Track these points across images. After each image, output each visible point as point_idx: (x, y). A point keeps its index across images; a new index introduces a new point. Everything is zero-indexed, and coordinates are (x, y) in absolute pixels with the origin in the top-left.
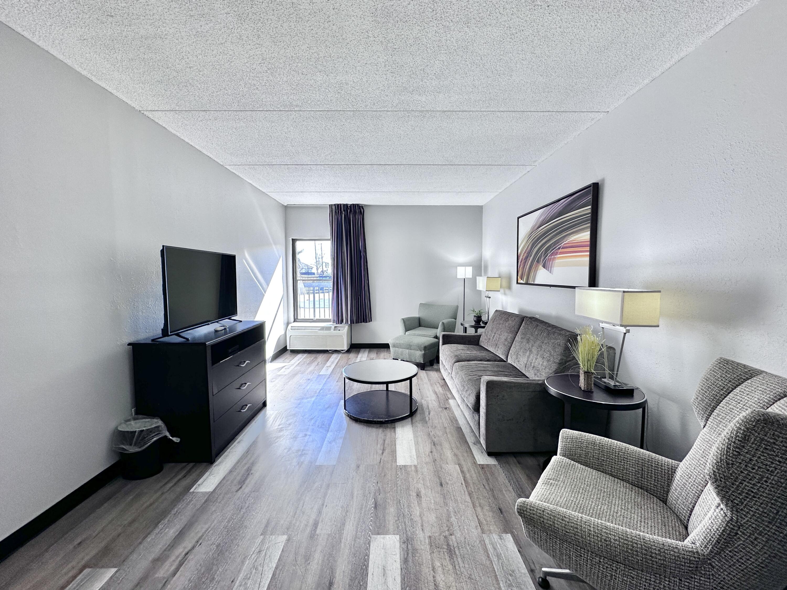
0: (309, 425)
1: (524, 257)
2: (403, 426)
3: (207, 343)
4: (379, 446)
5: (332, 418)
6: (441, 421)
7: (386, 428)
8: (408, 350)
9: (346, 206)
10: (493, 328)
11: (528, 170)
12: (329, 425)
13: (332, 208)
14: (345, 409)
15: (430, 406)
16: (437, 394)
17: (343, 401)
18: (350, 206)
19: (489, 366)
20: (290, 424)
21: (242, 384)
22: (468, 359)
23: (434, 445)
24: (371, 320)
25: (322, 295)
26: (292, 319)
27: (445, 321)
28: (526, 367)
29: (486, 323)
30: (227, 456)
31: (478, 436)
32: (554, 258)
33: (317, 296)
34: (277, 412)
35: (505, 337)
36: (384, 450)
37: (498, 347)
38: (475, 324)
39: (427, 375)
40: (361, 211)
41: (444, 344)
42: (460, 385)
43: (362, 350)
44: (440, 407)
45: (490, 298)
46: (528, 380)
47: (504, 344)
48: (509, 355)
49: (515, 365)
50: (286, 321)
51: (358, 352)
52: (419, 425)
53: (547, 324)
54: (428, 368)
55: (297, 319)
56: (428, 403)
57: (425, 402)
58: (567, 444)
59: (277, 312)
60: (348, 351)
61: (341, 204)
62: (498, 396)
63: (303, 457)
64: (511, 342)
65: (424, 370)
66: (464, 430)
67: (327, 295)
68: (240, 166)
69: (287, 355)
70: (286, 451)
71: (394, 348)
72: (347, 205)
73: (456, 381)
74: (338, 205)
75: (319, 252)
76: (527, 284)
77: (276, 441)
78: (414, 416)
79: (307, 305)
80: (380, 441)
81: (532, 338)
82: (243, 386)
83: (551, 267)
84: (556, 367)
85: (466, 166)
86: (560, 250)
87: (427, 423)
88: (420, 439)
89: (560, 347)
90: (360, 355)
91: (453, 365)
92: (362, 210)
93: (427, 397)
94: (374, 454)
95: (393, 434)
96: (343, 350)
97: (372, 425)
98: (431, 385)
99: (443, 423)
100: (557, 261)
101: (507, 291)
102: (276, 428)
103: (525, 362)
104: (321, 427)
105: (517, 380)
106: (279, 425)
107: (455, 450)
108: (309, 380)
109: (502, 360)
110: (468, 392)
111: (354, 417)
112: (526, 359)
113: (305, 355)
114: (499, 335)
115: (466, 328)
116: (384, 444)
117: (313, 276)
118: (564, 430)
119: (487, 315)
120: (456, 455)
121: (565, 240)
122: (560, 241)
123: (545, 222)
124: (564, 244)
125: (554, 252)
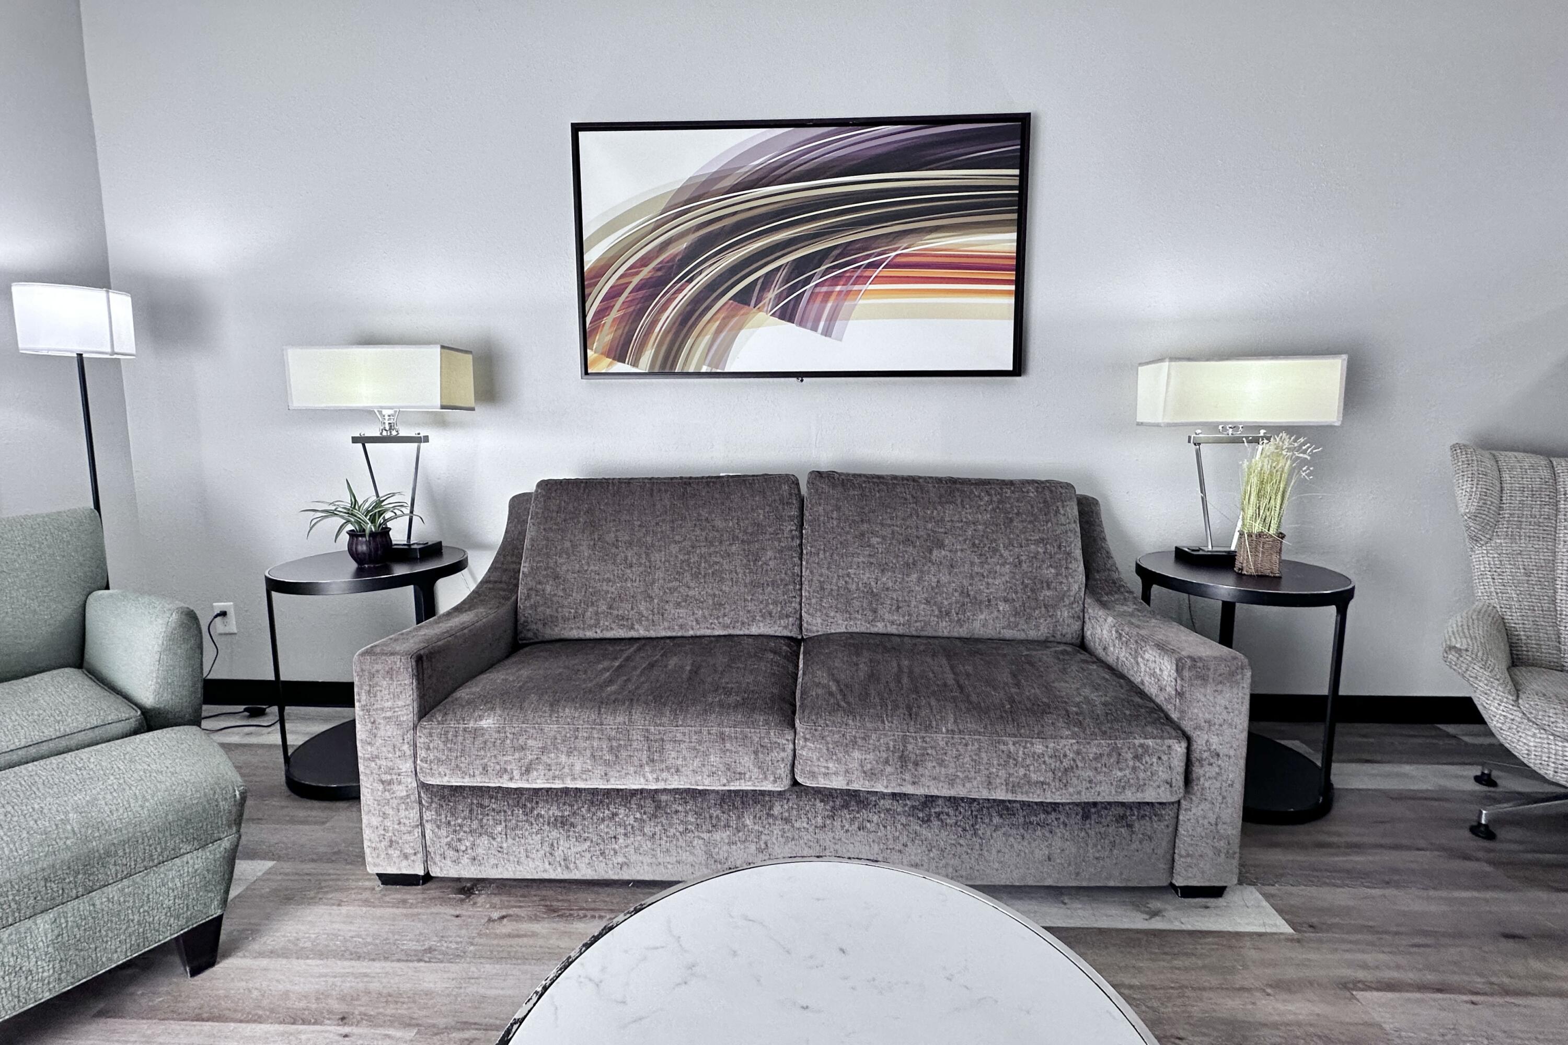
1: (634, 280)
32: (848, 293)
76: (663, 374)
83: (832, 320)
86: (881, 272)
100: (862, 302)
121: (905, 245)
122: (873, 246)
123: (784, 177)
124: (897, 255)
125: (848, 275)
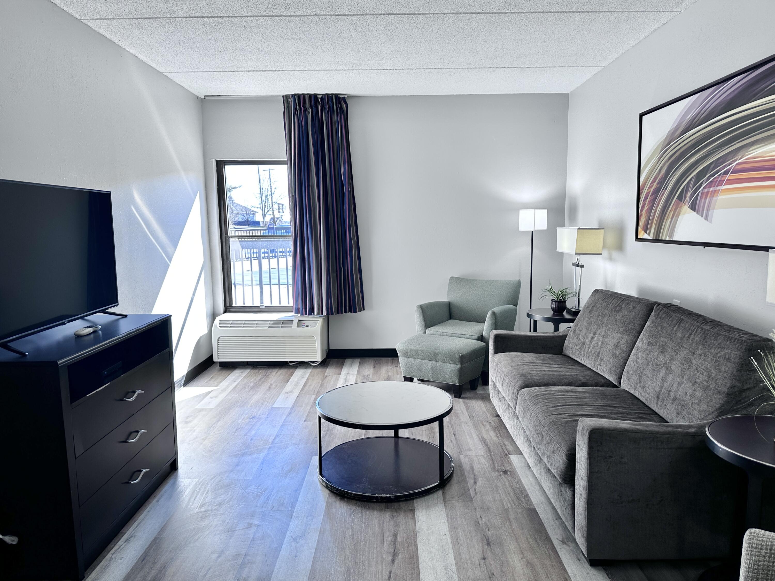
0: (256, 506)
1: (652, 190)
2: (428, 508)
3: (59, 363)
4: (386, 546)
5: (297, 491)
6: (497, 497)
7: (397, 510)
8: (430, 362)
9: (313, 97)
10: (590, 323)
11: (664, 20)
12: (293, 506)
13: (288, 103)
14: (321, 474)
15: (476, 467)
16: (487, 445)
17: (317, 458)
18: (322, 99)
19: (587, 395)
20: (220, 504)
21: (131, 433)
22: (545, 380)
23: (488, 544)
24: (363, 308)
25: (274, 262)
26: (221, 307)
27: (497, 309)
28: (658, 398)
29: (576, 313)
30: (107, 567)
31: (569, 527)
32: (715, 192)
33: (265, 263)
34: (197, 480)
35: (614, 341)
36: (395, 554)
37: (602, 360)
38: (554, 315)
39: (467, 408)
40: (341, 108)
41: (497, 351)
42: (533, 432)
43: (348, 361)
44: (494, 469)
45: (582, 266)
46: (667, 426)
47: (614, 355)
48: (624, 374)
49: (637, 394)
50: (210, 311)
51: (341, 365)
52: (458, 505)
53: (701, 318)
54: (468, 394)
55: (231, 305)
56: (471, 461)
57: (467, 460)
58: (761, 559)
59: (194, 294)
60: (324, 364)
61: (304, 95)
62: (611, 457)
63: (246, 570)
64: (628, 350)
65: (460, 397)
66: (542, 515)
67: (282, 261)
68: (113, 21)
69: (214, 371)
70: (214, 556)
71: (406, 359)
72: (315, 96)
73: (525, 423)
74: (299, 96)
75: (265, 185)
76: (656, 240)
77: (196, 537)
78: (448, 486)
79: (247, 278)
80: (388, 537)
81: (671, 344)
82: (132, 436)
83: (708, 209)
84: (721, 402)
85: (545, 15)
86: (729, 176)
87: (471, 500)
88: (461, 533)
89: (729, 364)
90: (345, 371)
91: (518, 391)
92: (344, 106)
93: (470, 450)
94: (377, 562)
95: (411, 522)
96: (313, 362)
97: (372, 505)
98: (476, 426)
99: (501, 501)
100: (721, 198)
101: (615, 254)
102: (196, 511)
103: (658, 389)
104: (278, 510)
105: (647, 426)
106: (201, 507)
107: (529, 555)
108: (254, 417)
109: (609, 384)
110: (551, 447)
111: (338, 490)
112: (659, 383)
113: (246, 372)
114: (603, 336)
115: (535, 322)
116: (395, 542)
117: (257, 228)
118: (753, 530)
119: (576, 299)
120: (529, 564)
121: (740, 157)
122: (727, 159)
123: (697, 123)
124: (736, 164)
125: (716, 180)
